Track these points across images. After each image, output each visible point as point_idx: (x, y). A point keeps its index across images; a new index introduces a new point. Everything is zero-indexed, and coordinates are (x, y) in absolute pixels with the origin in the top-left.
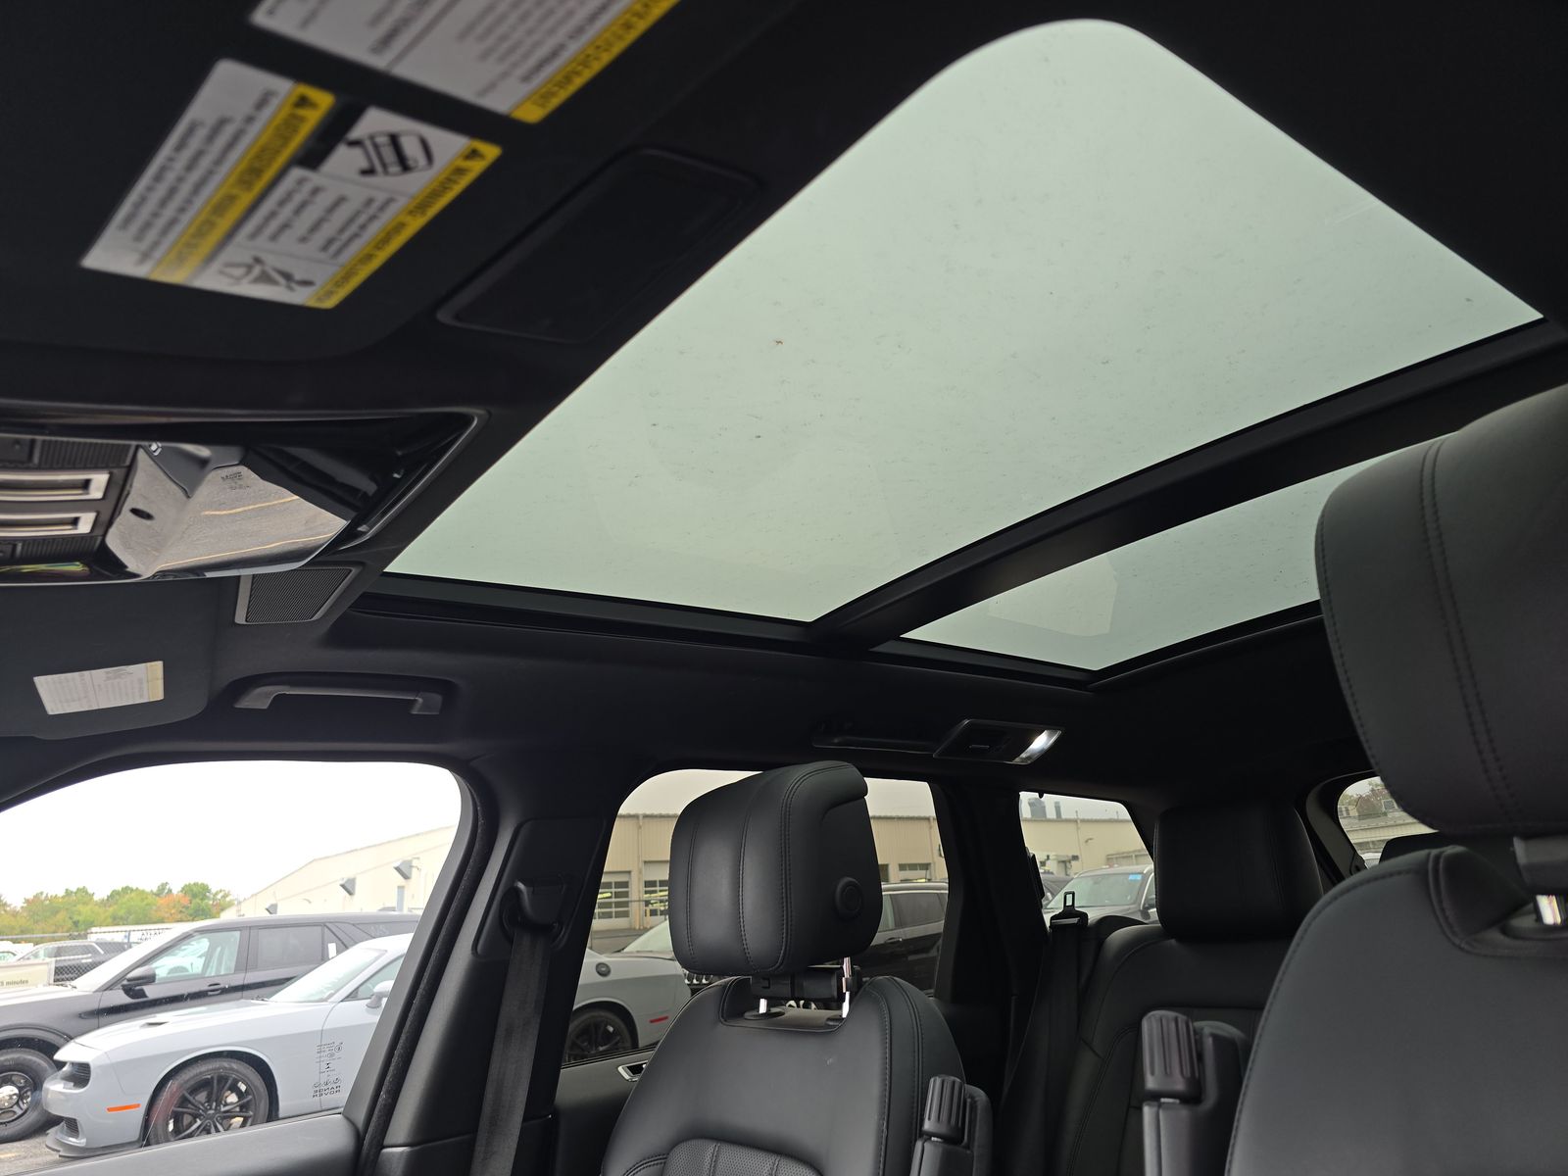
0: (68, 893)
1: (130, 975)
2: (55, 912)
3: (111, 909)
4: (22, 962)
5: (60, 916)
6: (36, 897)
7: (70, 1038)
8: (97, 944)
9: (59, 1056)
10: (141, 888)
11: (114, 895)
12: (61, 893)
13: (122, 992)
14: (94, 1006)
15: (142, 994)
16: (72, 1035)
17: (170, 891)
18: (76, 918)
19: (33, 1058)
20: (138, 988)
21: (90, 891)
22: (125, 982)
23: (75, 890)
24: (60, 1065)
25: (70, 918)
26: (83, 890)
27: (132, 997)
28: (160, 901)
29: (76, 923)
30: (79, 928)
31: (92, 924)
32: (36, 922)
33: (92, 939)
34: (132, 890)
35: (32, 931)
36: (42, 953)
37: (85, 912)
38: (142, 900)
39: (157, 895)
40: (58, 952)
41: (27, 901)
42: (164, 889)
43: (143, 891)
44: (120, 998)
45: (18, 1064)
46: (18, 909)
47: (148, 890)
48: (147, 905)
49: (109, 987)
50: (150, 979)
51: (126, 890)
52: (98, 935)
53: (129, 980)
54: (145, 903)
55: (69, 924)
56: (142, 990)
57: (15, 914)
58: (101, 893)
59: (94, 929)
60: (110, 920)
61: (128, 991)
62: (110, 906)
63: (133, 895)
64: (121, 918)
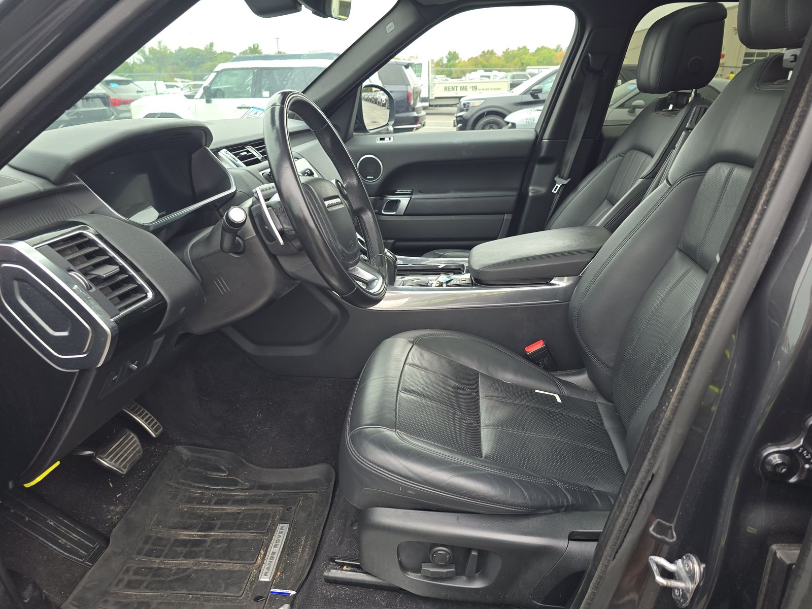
0: (519, 49)
1: (533, 89)
2: (514, 58)
3: (536, 57)
4: (501, 80)
5: (517, 60)
6: (507, 50)
7: (510, 112)
8: (529, 74)
9: (507, 119)
10: (549, 47)
11: (538, 50)
12: (516, 49)
13: (530, 96)
14: (519, 101)
15: (537, 97)
16: (511, 111)
17: (562, 49)
18: (523, 61)
19: (498, 119)
20: (536, 94)
21: (528, 48)
22: (531, 92)
23: (521, 47)
24: (508, 123)
25: (520, 61)
26: (525, 47)
27: (534, 98)
28: (558, 54)
29: (522, 64)
30: (523, 66)
31: (529, 65)
32: (507, 62)
33: (528, 71)
34: (545, 48)
35: (505, 67)
36: (509, 77)
37: (526, 58)
38: (550, 53)
39: (556, 51)
40: (513, 77)
41: (503, 52)
42: (559, 48)
43: (550, 48)
44: (530, 98)
45: (494, 121)
46: (500, 56)
47: (552, 48)
48: (552, 56)
49: (525, 93)
50: (540, 91)
51: (543, 48)
52: (530, 69)
53: (533, 90)
54: (551, 54)
55: (520, 64)
56: (537, 96)
57: (499, 58)
58: (532, 50)
59: (528, 67)
60: (536, 63)
61: (533, 95)
62: (536, 56)
63: (546, 51)
64: (541, 62)
